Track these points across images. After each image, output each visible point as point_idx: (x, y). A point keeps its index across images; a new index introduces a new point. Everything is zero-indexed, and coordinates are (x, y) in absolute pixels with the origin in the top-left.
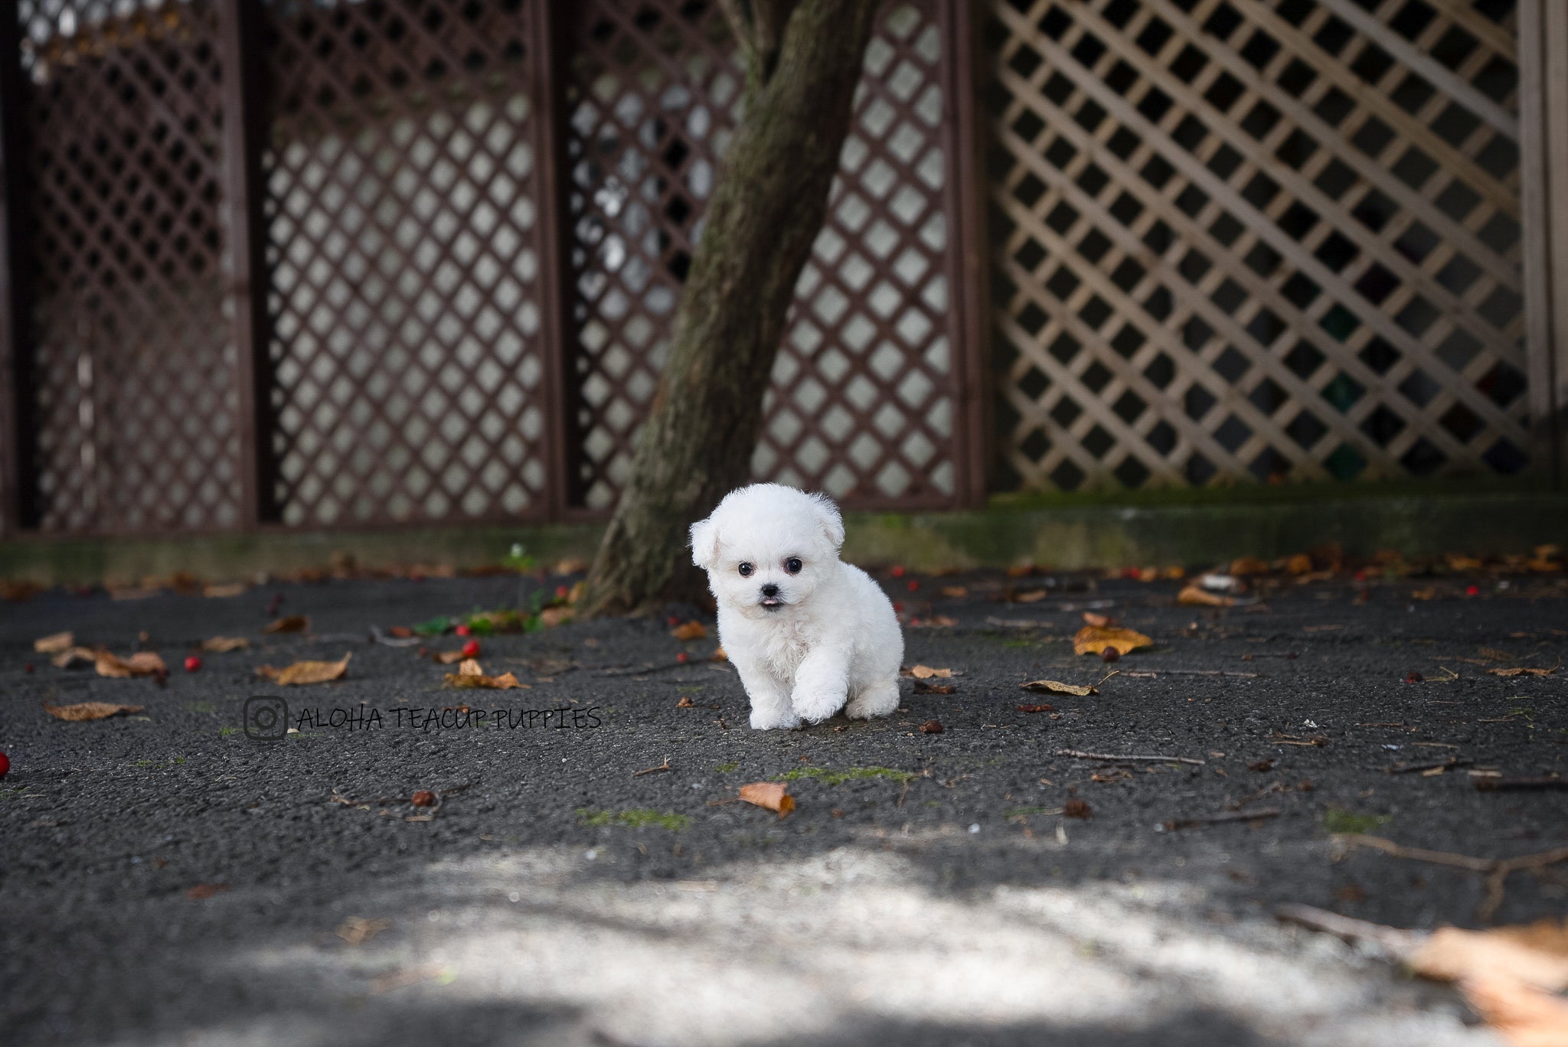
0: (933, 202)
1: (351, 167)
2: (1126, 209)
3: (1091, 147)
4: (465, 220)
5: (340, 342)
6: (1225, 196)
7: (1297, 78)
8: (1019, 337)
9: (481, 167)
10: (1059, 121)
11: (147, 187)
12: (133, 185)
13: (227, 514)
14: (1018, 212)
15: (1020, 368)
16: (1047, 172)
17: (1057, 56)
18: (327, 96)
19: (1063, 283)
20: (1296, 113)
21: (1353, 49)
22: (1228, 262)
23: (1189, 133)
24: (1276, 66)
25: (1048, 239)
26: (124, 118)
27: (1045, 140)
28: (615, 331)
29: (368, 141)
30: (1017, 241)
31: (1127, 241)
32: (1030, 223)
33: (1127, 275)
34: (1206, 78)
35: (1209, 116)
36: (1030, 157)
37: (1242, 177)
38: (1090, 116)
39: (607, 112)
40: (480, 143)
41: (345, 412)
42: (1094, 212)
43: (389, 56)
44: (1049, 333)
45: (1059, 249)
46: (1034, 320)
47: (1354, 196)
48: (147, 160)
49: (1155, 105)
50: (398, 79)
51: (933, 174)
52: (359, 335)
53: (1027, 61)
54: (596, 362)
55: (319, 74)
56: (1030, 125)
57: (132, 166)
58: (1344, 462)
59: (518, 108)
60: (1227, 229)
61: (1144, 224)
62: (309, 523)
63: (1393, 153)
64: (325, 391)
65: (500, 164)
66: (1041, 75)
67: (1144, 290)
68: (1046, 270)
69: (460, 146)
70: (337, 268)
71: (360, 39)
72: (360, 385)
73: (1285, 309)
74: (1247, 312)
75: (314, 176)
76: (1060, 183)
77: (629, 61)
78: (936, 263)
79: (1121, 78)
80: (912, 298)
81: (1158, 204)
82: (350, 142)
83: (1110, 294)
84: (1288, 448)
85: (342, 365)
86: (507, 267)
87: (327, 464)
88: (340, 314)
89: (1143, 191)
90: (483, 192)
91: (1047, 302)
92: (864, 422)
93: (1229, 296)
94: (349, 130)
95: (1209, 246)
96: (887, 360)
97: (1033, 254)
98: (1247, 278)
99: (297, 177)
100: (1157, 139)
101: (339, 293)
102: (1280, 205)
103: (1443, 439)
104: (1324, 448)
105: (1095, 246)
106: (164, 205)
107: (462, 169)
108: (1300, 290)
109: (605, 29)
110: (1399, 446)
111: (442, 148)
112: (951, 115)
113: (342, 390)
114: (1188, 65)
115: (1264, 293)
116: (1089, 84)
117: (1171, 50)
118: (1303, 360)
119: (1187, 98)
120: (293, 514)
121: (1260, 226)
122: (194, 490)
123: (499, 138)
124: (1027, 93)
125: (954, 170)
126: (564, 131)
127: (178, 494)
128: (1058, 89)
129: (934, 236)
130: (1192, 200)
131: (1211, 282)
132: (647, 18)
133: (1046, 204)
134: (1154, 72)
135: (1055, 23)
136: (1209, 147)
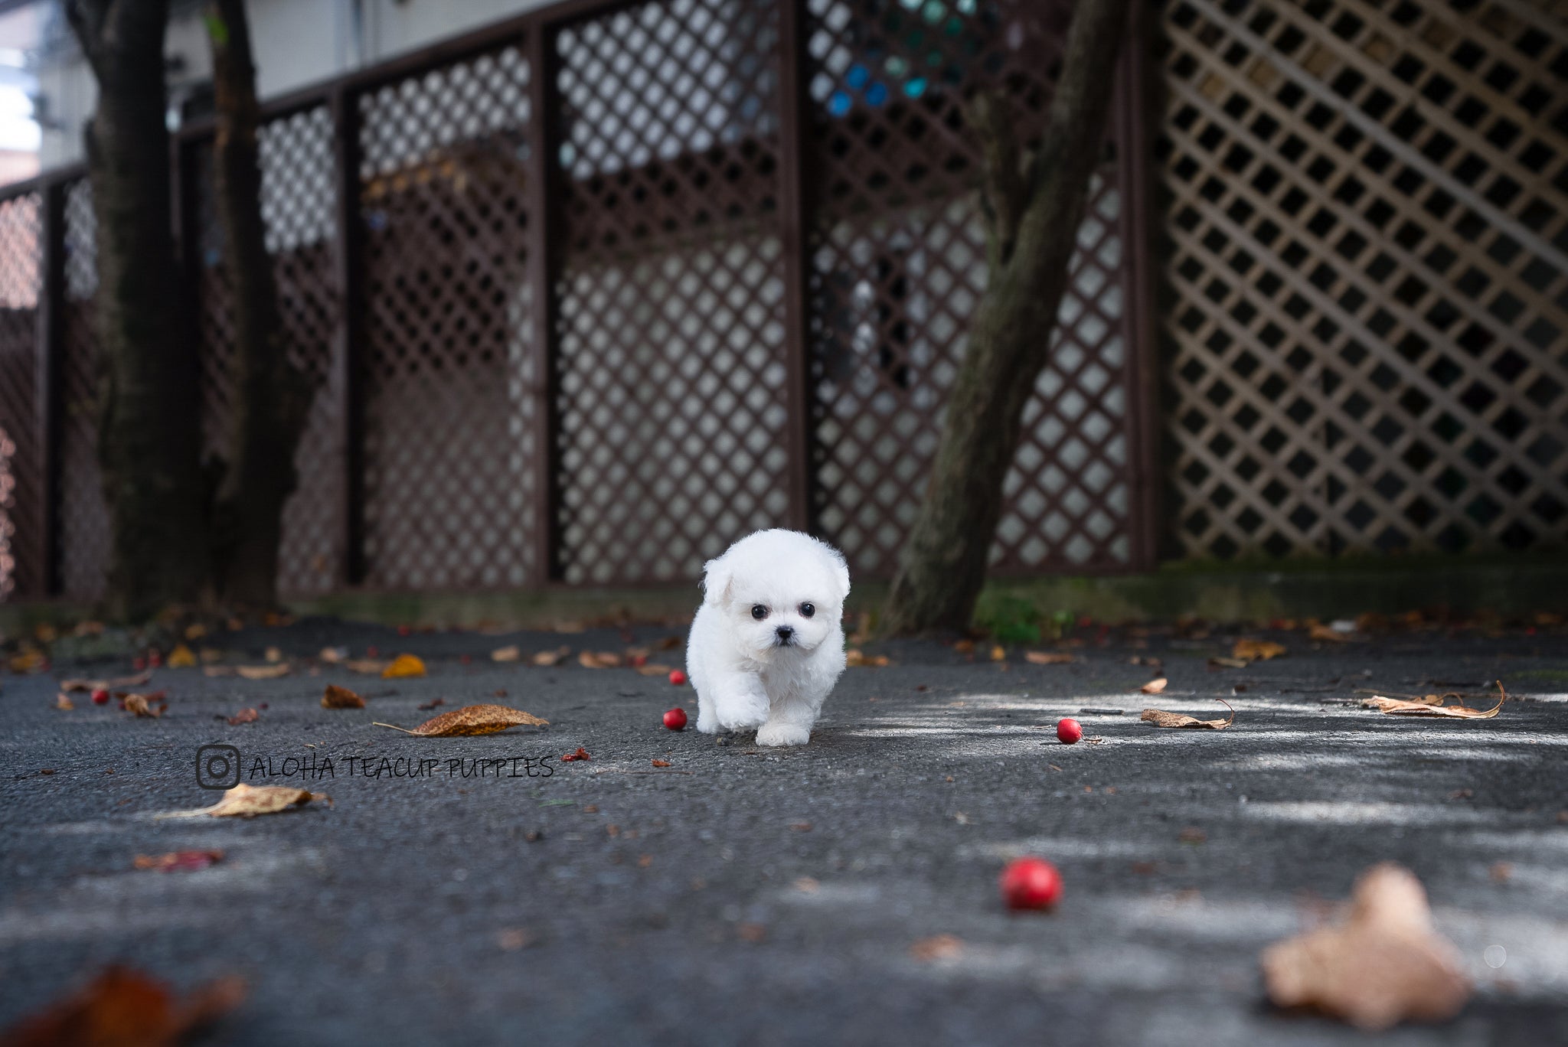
0: (1113, 327)
1: (628, 295)
2: (1271, 336)
3: (1243, 287)
4: (723, 340)
5: (617, 434)
6: (1352, 326)
7: (1410, 236)
8: (1184, 436)
9: (738, 297)
10: (1216, 266)
11: (460, 310)
12: (448, 308)
13: (517, 575)
14: (1183, 337)
15: (1184, 461)
16: (1206, 305)
17: (1214, 215)
18: (611, 239)
19: (1220, 394)
20: (1409, 263)
21: (1455, 215)
22: (1356, 378)
23: (1323, 277)
24: (1393, 226)
25: (1208, 359)
26: (443, 255)
27: (1204, 280)
28: (847, 428)
29: (643, 273)
30: (1182, 360)
31: (1272, 361)
32: (1192, 345)
33: (1273, 388)
34: (1336, 234)
35: (1338, 263)
36: (1193, 294)
37: (1366, 312)
38: (1242, 262)
39: (843, 254)
40: (737, 277)
41: (618, 492)
42: (1245, 338)
43: (663, 207)
44: (1208, 433)
45: (1216, 366)
46: (1195, 422)
47: (1458, 328)
48: (461, 289)
49: (1294, 254)
50: (670, 225)
51: (1112, 305)
52: (633, 429)
53: (1190, 219)
54: (830, 453)
55: (606, 221)
56: (1192, 269)
57: (448, 293)
58: (1454, 538)
59: (770, 249)
60: (1354, 353)
61: (1286, 347)
62: (588, 582)
63: (1489, 295)
64: (603, 475)
65: (754, 295)
66: (1201, 230)
67: (1286, 399)
68: (1205, 383)
69: (721, 280)
70: (616, 375)
71: (640, 195)
72: (633, 469)
73: (1402, 417)
74: (1372, 418)
75: (598, 301)
76: (1217, 315)
77: (861, 211)
78: (1115, 376)
79: (1267, 233)
80: (1094, 403)
81: (1298, 332)
82: (628, 277)
83: (1259, 402)
84: (1406, 527)
85: (618, 453)
86: (757, 377)
87: (603, 533)
88: (617, 413)
89: (1285, 322)
90: (739, 317)
91: (1207, 408)
92: (1054, 502)
93: (1356, 406)
94: (627, 264)
95: (1339, 366)
96: (1073, 453)
97: (1194, 370)
98: (1370, 391)
99: (584, 303)
100: (1296, 281)
101: (617, 395)
102: (1397, 334)
103: (1533, 521)
104: (1436, 526)
105: (1246, 365)
106: (473, 324)
107: (722, 298)
108: (1415, 402)
109: (843, 188)
110: (1498, 526)
111: (705, 281)
112: (1128, 260)
113: (618, 473)
114: (1322, 224)
115: (1385, 404)
116: (1241, 237)
117: (1308, 212)
118: (1418, 457)
119: (1321, 250)
120: (574, 574)
121: (1381, 351)
122: (491, 555)
123: (753, 275)
124: (1190, 244)
125: (1130, 303)
126: (809, 268)
127: (478, 557)
128: (1215, 241)
129: (1113, 354)
130: (1325, 330)
131: (1341, 394)
132: (877, 180)
133: (1206, 331)
134: (1293, 229)
135: (1213, 190)
136: (1339, 288)
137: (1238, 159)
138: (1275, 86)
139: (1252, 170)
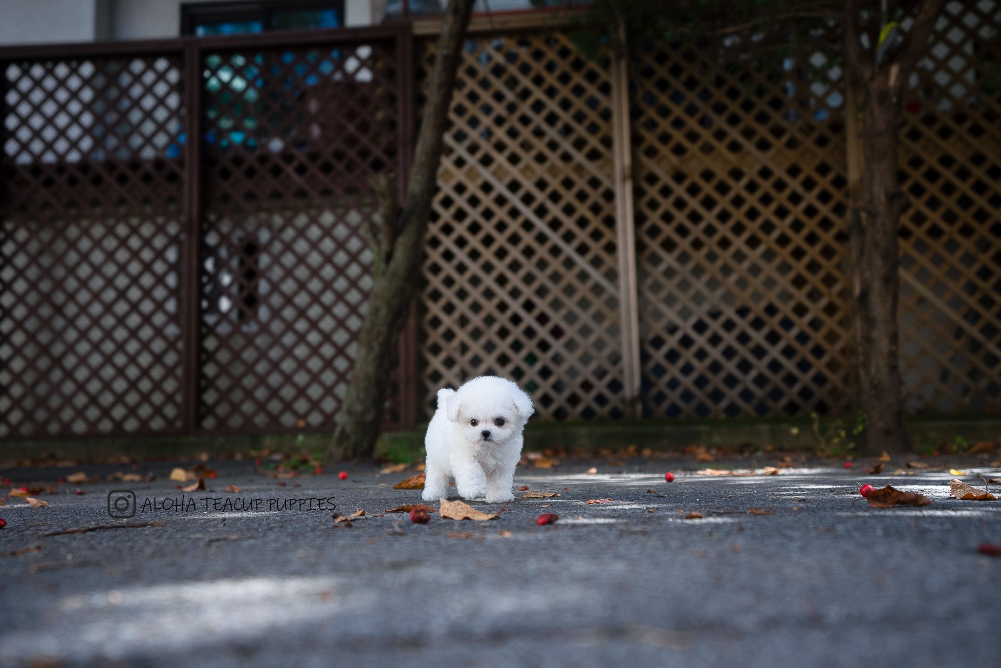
1: (60, 246)
2: (476, 307)
3: (462, 281)
4: (135, 280)
5: (44, 337)
6: (515, 306)
7: (542, 265)
8: (430, 357)
9: (147, 255)
10: (448, 269)
14: (430, 304)
15: (429, 370)
16: (442, 289)
17: (448, 242)
18: (46, 206)
19: (449, 335)
20: (542, 278)
21: (562, 257)
22: (517, 332)
23: (502, 280)
24: (535, 259)
25: (443, 317)
27: (442, 275)
28: (224, 342)
29: (72, 232)
30: (429, 316)
31: (476, 320)
32: (435, 309)
33: (476, 334)
34: (508, 260)
35: (509, 274)
36: (436, 282)
37: (521, 300)
38: (461, 268)
39: (225, 238)
40: (147, 243)
41: (43, 375)
42: (463, 307)
43: (92, 192)
44: (443, 356)
45: (448, 321)
46: (436, 350)
47: (563, 312)
49: (488, 268)
52: (58, 334)
53: (435, 243)
54: (211, 356)
55: (43, 195)
56: (436, 269)
58: (559, 414)
60: (516, 320)
61: (483, 314)
63: (577, 297)
64: (31, 363)
65: (159, 255)
66: (441, 249)
67: (483, 341)
68: (442, 329)
69: (135, 243)
70: (46, 297)
72: (56, 361)
73: (538, 353)
74: (524, 353)
75: (34, 247)
76: (449, 294)
77: (237, 213)
79: (474, 255)
81: (489, 307)
82: (58, 233)
83: (469, 341)
85: (44, 350)
86: (159, 305)
87: (29, 403)
88: (45, 322)
89: (483, 301)
90: (147, 267)
91: (442, 343)
93: (517, 346)
95: (509, 326)
97: (436, 322)
98: (523, 339)
99: (21, 247)
100: (488, 281)
101: (45, 311)
102: (536, 312)
103: (595, 406)
104: (553, 408)
105: (463, 321)
107: (135, 254)
108: (544, 346)
110: (580, 408)
111: (123, 243)
113: (43, 363)
114: (501, 254)
115: (530, 346)
116: (461, 255)
117: (495, 247)
118: (545, 373)
119: (501, 267)
121: (529, 320)
124: (435, 256)
126: (200, 243)
128: (448, 256)
130: (502, 307)
131: (510, 340)
132: (250, 196)
133: (442, 302)
134: (488, 254)
135: (447, 229)
136: (509, 287)
137: (460, 215)
138: (479, 182)
139: (467, 222)
